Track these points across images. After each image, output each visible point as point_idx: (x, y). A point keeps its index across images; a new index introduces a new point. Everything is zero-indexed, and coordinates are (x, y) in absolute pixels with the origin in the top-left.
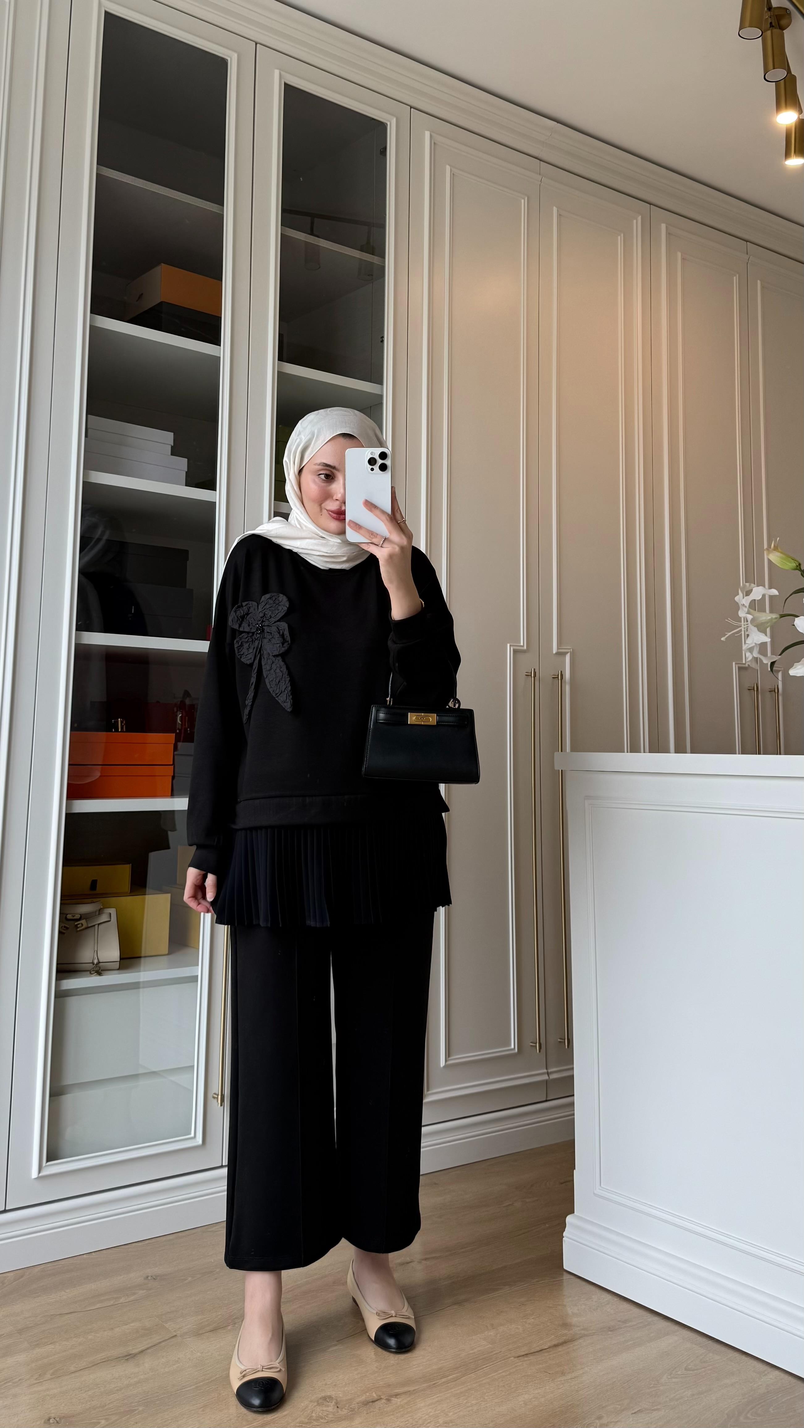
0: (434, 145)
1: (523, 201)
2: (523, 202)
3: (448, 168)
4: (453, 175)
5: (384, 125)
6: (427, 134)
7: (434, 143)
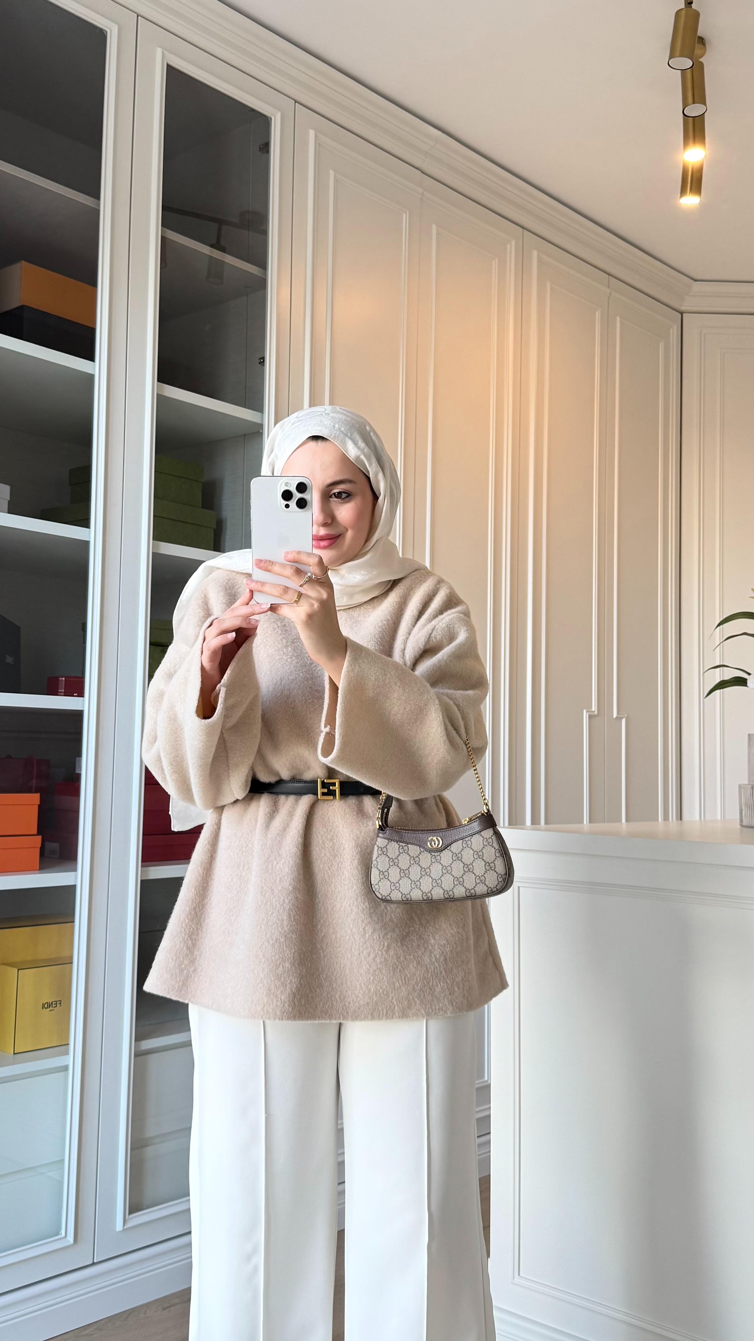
0: (318, 145)
1: (404, 215)
2: (405, 217)
3: (332, 173)
4: (336, 181)
5: (268, 119)
6: (312, 133)
7: (319, 144)
